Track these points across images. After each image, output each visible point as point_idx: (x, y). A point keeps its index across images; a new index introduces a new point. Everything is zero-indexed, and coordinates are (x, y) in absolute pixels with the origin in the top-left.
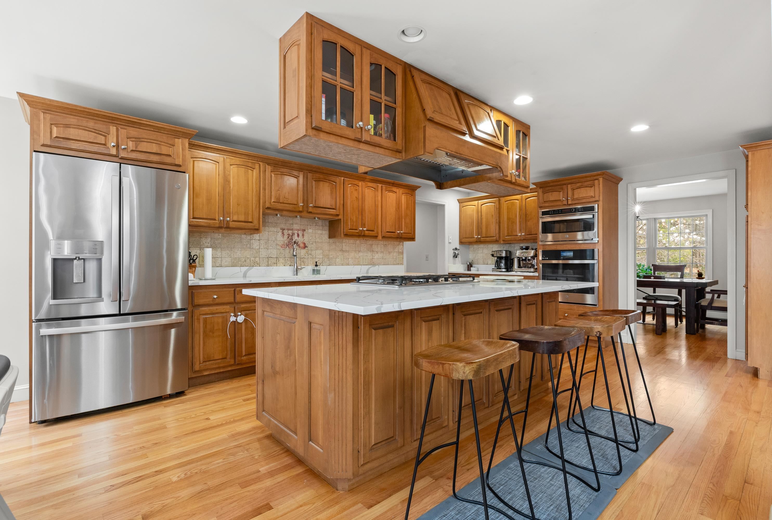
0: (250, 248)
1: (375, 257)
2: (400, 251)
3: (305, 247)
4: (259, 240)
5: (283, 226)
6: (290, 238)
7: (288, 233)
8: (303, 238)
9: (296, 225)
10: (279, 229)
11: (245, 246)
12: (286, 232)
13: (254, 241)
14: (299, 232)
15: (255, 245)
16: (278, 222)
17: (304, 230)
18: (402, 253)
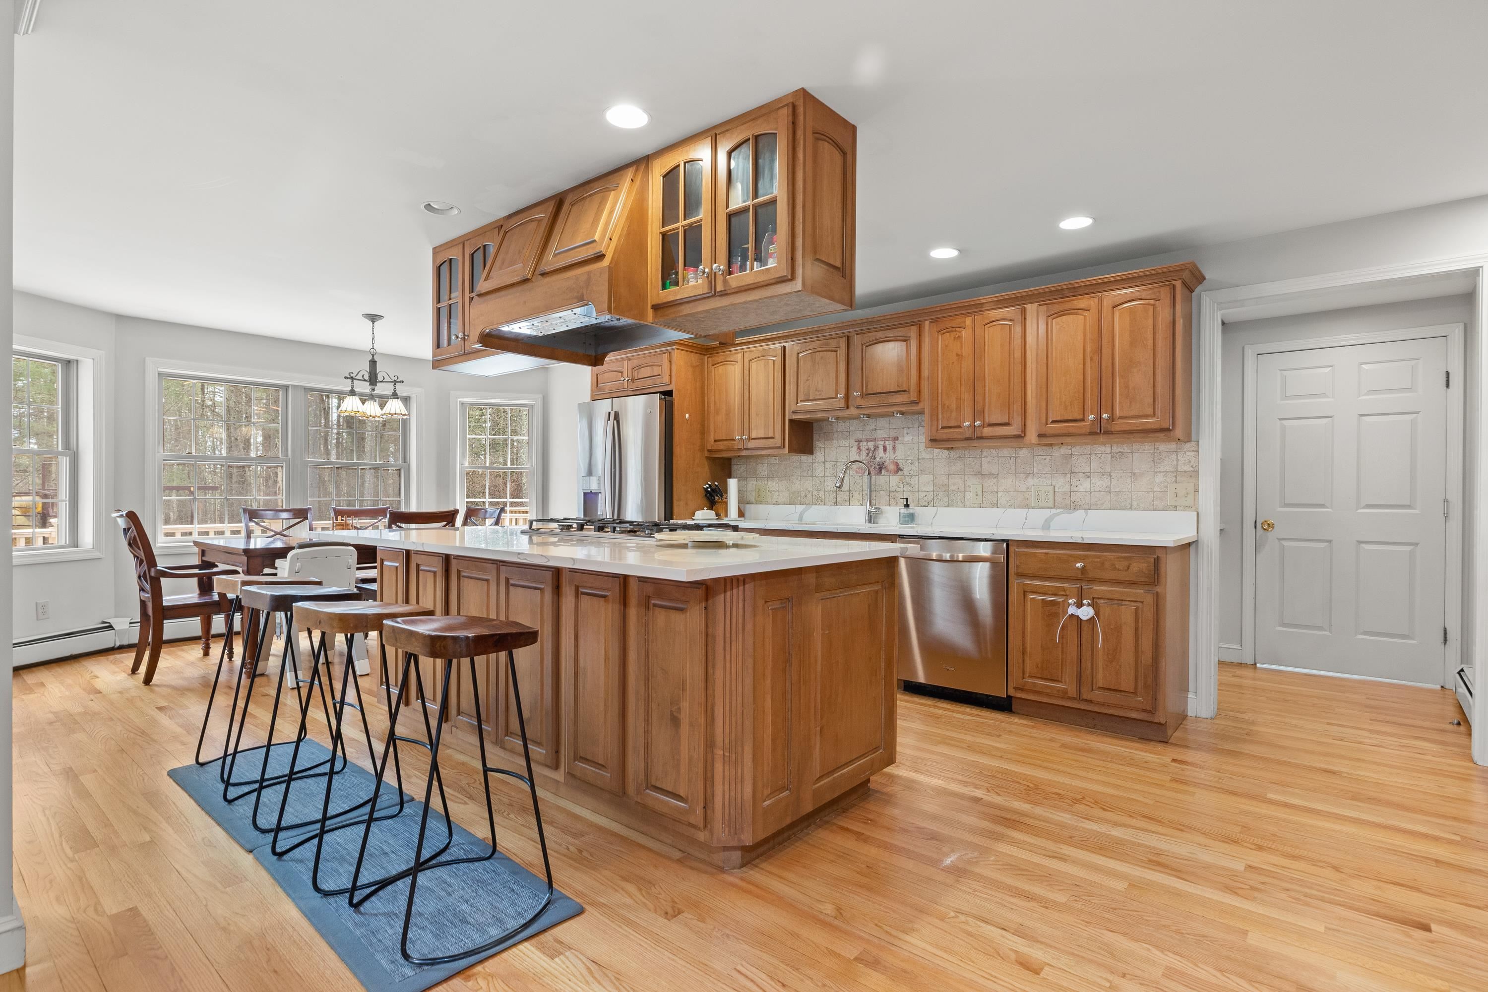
0: (812, 476)
1: (1081, 489)
2: (1183, 468)
3: (898, 469)
4: (824, 463)
5: (859, 435)
6: (870, 455)
7: (867, 447)
8: (894, 452)
9: (882, 431)
10: (853, 441)
11: (805, 474)
12: (863, 445)
13: (817, 464)
14: (887, 442)
15: (819, 470)
16: (852, 429)
17: (896, 439)
18: (1194, 474)
